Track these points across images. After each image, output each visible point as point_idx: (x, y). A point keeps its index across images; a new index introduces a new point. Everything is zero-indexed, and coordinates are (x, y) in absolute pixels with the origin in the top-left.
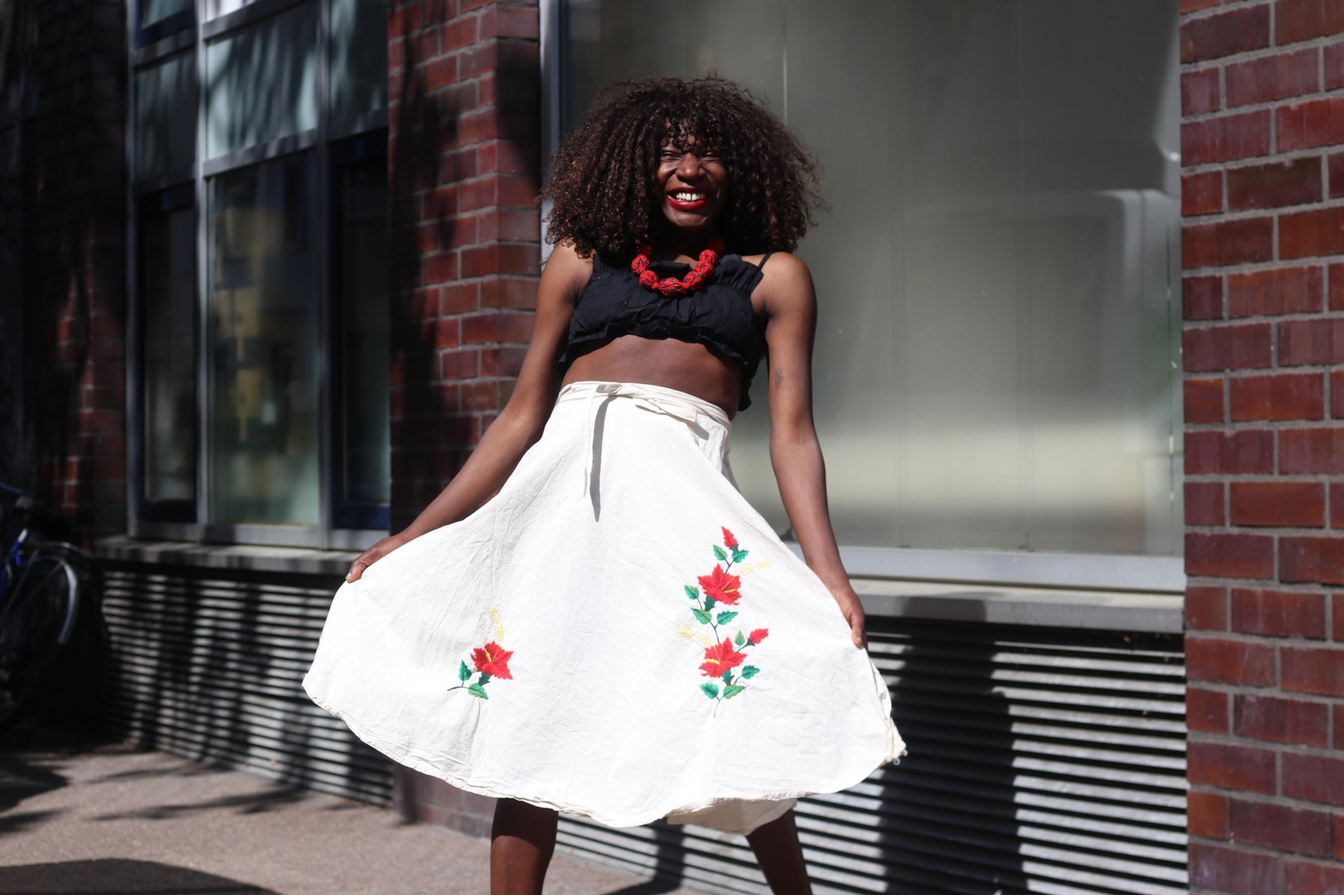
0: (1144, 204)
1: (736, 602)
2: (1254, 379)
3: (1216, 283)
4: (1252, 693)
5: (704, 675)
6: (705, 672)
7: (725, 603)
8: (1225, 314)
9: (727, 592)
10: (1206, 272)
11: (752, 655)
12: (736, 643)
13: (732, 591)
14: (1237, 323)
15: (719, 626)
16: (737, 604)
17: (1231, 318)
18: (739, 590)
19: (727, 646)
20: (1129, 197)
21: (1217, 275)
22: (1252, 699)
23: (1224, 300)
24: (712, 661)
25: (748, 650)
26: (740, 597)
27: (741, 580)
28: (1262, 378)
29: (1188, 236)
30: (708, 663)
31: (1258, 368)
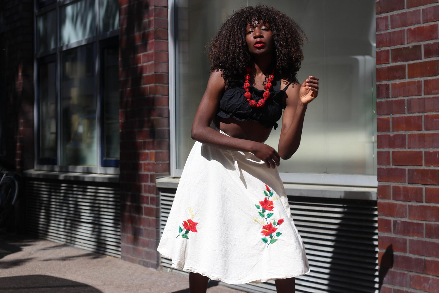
0: (365, 61)
1: (272, 209)
2: (400, 117)
3: (387, 86)
4: (399, 220)
5: (263, 235)
6: (263, 234)
7: (269, 210)
8: (390, 96)
9: (269, 206)
10: (384, 82)
11: (279, 228)
12: (274, 224)
13: (271, 206)
14: (394, 99)
15: (268, 218)
16: (273, 210)
17: (392, 97)
18: (273, 206)
19: (271, 225)
20: (360, 58)
21: (388, 83)
22: (399, 222)
23: (390, 92)
24: (265, 230)
25: (277, 227)
26: (274, 208)
27: (273, 202)
28: (402, 117)
29: (378, 71)
30: (264, 230)
31: (401, 114)
